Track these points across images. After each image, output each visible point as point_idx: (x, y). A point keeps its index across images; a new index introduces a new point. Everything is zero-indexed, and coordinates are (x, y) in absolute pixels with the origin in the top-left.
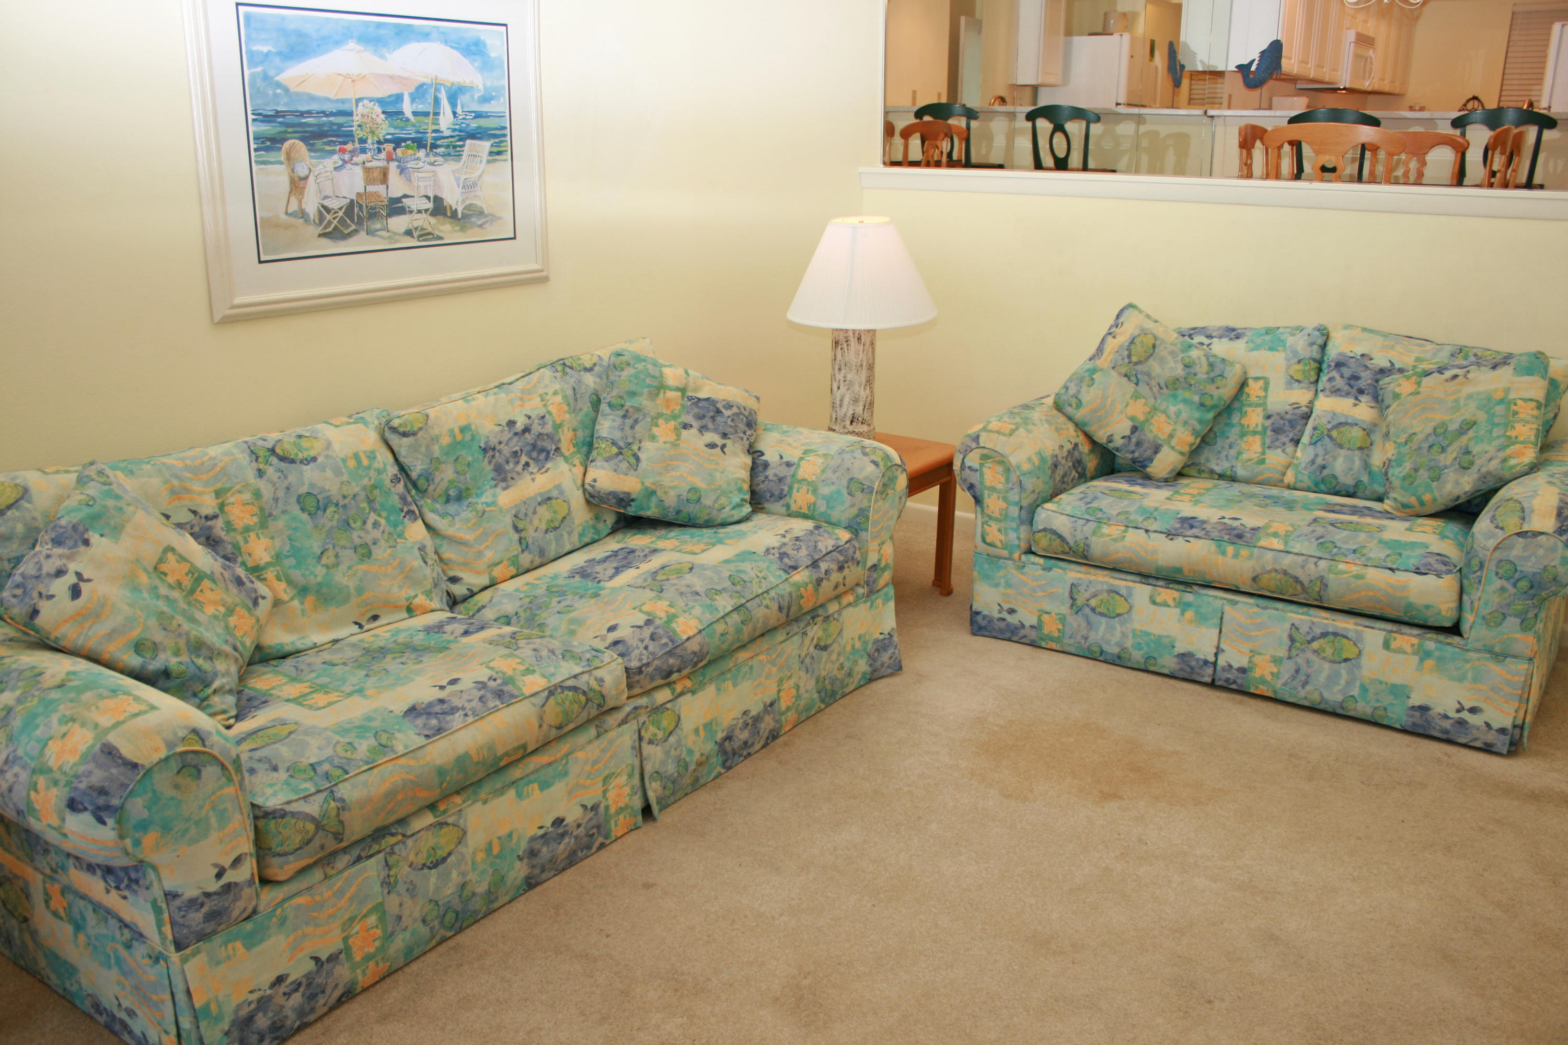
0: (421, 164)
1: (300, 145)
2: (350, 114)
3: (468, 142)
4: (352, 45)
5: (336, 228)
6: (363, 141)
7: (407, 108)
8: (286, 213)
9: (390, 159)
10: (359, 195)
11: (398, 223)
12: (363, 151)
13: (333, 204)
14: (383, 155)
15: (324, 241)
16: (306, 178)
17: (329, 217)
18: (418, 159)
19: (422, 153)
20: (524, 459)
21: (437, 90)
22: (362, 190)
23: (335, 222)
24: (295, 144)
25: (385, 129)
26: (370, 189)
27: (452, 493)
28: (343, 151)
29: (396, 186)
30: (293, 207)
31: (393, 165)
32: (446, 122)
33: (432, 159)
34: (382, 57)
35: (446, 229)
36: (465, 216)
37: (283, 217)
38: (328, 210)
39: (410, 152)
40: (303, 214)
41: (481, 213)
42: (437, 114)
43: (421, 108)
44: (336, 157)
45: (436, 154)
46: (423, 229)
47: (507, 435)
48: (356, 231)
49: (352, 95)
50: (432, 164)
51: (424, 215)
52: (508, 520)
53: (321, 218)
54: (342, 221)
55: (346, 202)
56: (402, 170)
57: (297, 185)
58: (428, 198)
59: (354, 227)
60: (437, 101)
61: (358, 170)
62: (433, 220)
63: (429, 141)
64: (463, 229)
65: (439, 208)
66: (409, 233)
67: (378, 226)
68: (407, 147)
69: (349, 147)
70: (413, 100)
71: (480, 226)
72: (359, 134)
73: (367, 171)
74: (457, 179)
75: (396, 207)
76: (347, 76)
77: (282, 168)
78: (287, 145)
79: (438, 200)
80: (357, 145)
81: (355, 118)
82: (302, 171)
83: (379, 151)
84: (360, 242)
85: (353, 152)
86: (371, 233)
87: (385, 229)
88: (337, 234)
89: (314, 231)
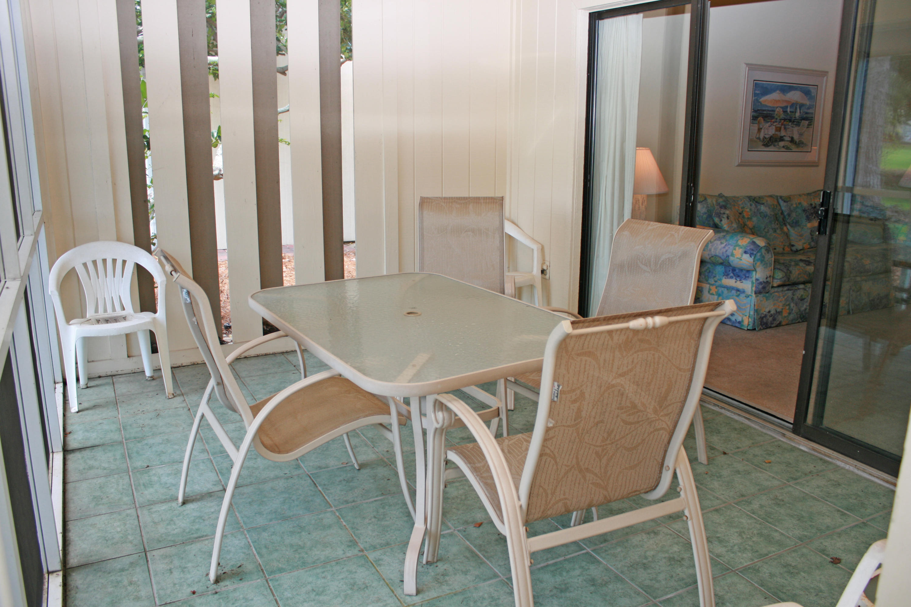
0: (789, 127)
1: (761, 118)
2: (774, 111)
3: (803, 121)
4: (778, 92)
5: (766, 144)
6: (776, 119)
7: (789, 110)
8: (756, 138)
9: (782, 125)
10: (773, 134)
11: (782, 144)
12: (776, 122)
13: (767, 136)
14: (780, 124)
15: (763, 147)
16: (761, 129)
17: (765, 140)
18: (789, 125)
19: (790, 124)
20: (814, 215)
21: (797, 105)
22: (774, 133)
23: (766, 142)
24: (760, 119)
25: (782, 116)
26: (776, 133)
27: (794, 221)
28: (771, 121)
29: (783, 133)
30: (757, 136)
31: (783, 126)
32: (798, 114)
33: (792, 125)
34: (785, 95)
35: (793, 147)
36: (799, 144)
37: (755, 139)
38: (765, 138)
39: (788, 123)
40: (759, 138)
41: (803, 143)
42: (796, 112)
43: (792, 110)
44: (769, 123)
45: (794, 124)
46: (787, 146)
47: (810, 208)
48: (771, 145)
49: (776, 106)
50: (792, 127)
51: (788, 142)
52: (809, 231)
53: (764, 140)
54: (768, 142)
55: (770, 136)
56: (785, 128)
57: (759, 130)
58: (790, 137)
59: (770, 144)
60: (796, 109)
61: (774, 127)
62: (790, 144)
63: (793, 120)
64: (798, 147)
65: (792, 141)
66: (783, 147)
67: (776, 144)
68: (787, 122)
69: (773, 120)
70: (790, 108)
71: (802, 147)
72: (776, 117)
73: (776, 128)
74: (798, 132)
75: (781, 139)
76: (775, 100)
77: (756, 125)
78: (759, 118)
79: (792, 138)
80: (775, 120)
81: (776, 112)
82: (761, 127)
83: (780, 122)
84: (771, 148)
85: (774, 122)
86: (774, 146)
87: (778, 145)
88: (766, 145)
89: (761, 143)
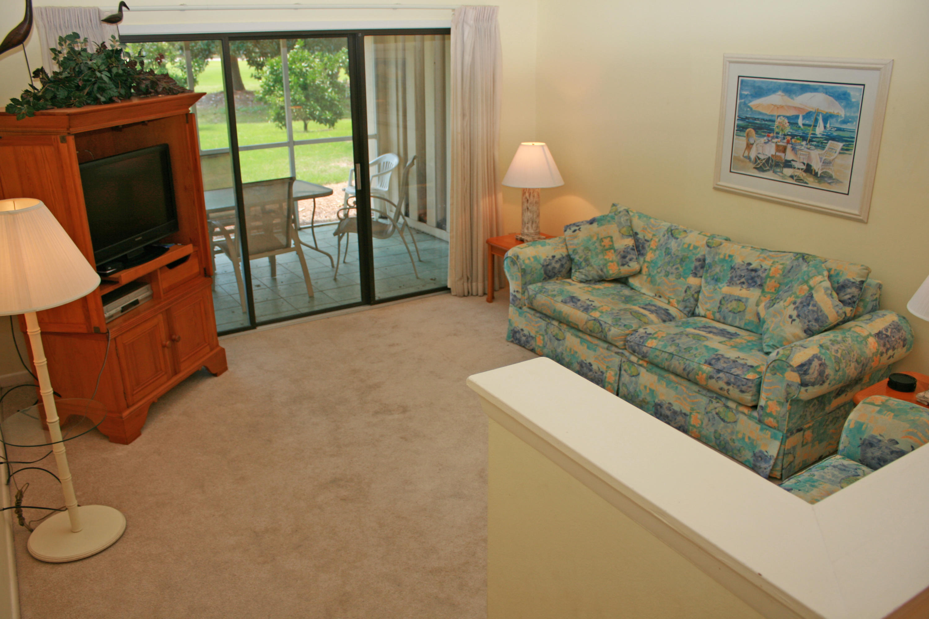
0: (803, 148)
1: (753, 132)
2: (774, 121)
3: (830, 142)
4: (780, 93)
5: (761, 167)
6: (778, 133)
7: (800, 122)
8: (743, 156)
9: (788, 142)
10: (772, 155)
11: (788, 171)
12: (777, 138)
13: (762, 157)
14: (785, 141)
15: (755, 171)
16: (753, 144)
17: (759, 161)
18: (802, 145)
19: (804, 143)
21: (818, 115)
22: (774, 154)
23: (761, 164)
24: (751, 130)
25: (788, 130)
26: (778, 154)
27: (715, 277)
28: (768, 136)
29: (789, 156)
30: (746, 154)
31: (789, 146)
32: (820, 130)
33: (809, 146)
34: (792, 98)
35: (810, 180)
36: (821, 177)
37: (742, 157)
38: (759, 159)
39: (798, 141)
40: (749, 158)
41: (831, 177)
42: (815, 126)
43: (807, 122)
44: (765, 138)
45: (811, 145)
46: (798, 177)
47: (744, 267)
48: (768, 170)
49: (776, 113)
50: (809, 149)
51: (800, 171)
53: (756, 161)
54: (764, 164)
55: (766, 157)
56: (793, 149)
57: (749, 146)
58: (804, 164)
59: (768, 168)
60: (816, 120)
61: (774, 145)
62: (804, 174)
63: (809, 138)
64: (819, 182)
65: (808, 169)
66: (792, 177)
67: (778, 170)
68: (797, 139)
69: (771, 135)
70: (804, 118)
71: (829, 183)
72: (776, 130)
73: (778, 146)
74: (821, 159)
75: (788, 164)
76: (775, 106)
77: (744, 139)
78: (748, 130)
79: (809, 166)
80: (775, 135)
81: (776, 123)
82: (752, 141)
83: (784, 139)
84: (769, 175)
85: (773, 138)
86: (775, 172)
87: (782, 172)
88: (760, 169)
89: (752, 165)
